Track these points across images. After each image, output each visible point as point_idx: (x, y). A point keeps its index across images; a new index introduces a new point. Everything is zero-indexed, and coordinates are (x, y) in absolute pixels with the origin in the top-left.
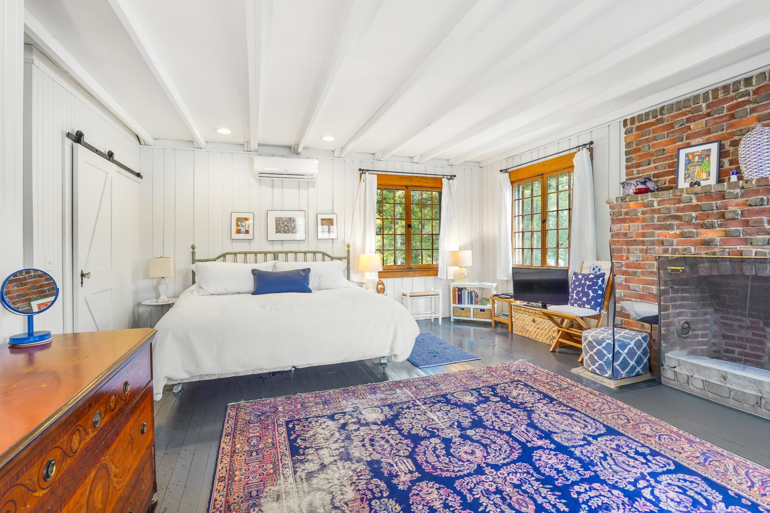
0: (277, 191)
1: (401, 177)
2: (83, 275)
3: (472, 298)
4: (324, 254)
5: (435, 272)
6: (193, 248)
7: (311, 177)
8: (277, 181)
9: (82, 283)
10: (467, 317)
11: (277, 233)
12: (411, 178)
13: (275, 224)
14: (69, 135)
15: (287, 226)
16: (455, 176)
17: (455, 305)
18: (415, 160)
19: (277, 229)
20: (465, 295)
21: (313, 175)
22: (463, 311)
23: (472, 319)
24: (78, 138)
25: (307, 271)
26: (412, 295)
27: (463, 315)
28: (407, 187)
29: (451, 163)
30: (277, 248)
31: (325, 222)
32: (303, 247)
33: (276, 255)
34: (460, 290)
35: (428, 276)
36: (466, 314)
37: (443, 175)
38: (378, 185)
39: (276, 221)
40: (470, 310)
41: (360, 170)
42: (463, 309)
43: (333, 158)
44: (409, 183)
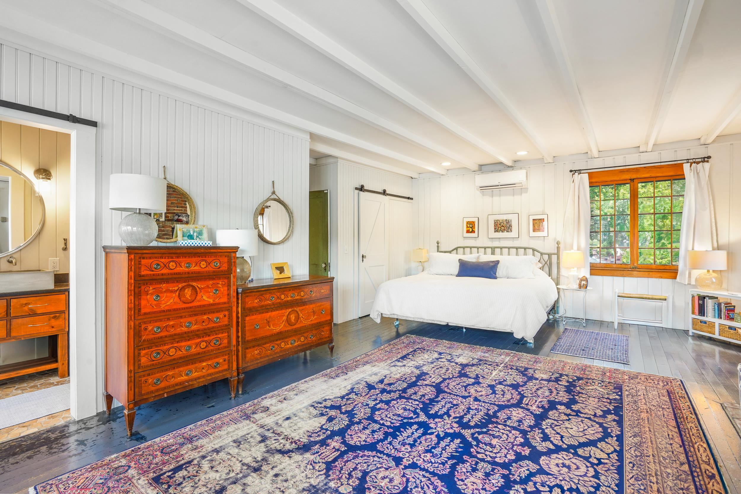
0: (496, 199)
1: (622, 171)
2: (363, 256)
3: (720, 310)
4: (534, 250)
5: (673, 274)
6: (438, 243)
7: (521, 185)
8: (496, 191)
9: (363, 260)
10: (710, 333)
11: (495, 232)
12: (637, 170)
13: (493, 225)
14: (356, 189)
15: (503, 226)
16: (709, 157)
17: (694, 316)
18: (641, 149)
19: (495, 229)
20: (710, 304)
21: (521, 183)
22: (705, 325)
23: (717, 336)
24: (361, 189)
25: (498, 262)
26: (620, 295)
27: (705, 329)
28: (632, 180)
29: (702, 141)
30: (496, 244)
31: (536, 222)
32: (516, 244)
33: (493, 249)
34: (702, 298)
35: (662, 278)
36: (709, 330)
37: (688, 159)
38: (590, 183)
39: (495, 223)
40: (714, 326)
41: (571, 171)
42: (705, 323)
43: (544, 165)
44: (634, 176)
